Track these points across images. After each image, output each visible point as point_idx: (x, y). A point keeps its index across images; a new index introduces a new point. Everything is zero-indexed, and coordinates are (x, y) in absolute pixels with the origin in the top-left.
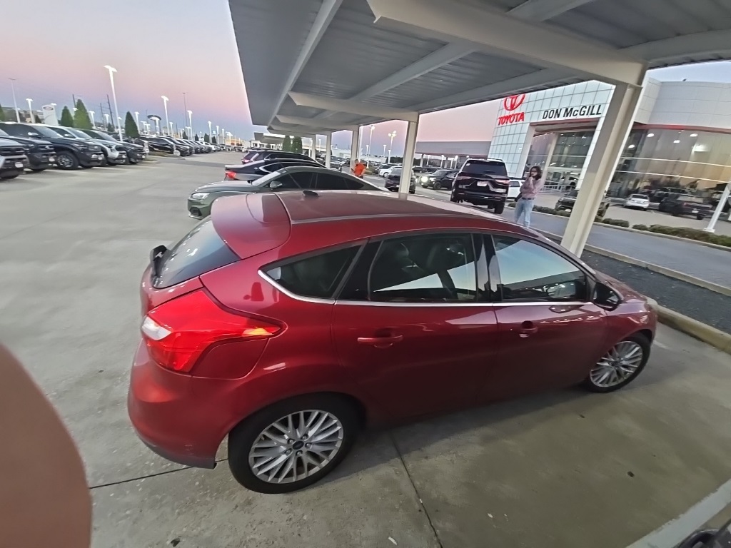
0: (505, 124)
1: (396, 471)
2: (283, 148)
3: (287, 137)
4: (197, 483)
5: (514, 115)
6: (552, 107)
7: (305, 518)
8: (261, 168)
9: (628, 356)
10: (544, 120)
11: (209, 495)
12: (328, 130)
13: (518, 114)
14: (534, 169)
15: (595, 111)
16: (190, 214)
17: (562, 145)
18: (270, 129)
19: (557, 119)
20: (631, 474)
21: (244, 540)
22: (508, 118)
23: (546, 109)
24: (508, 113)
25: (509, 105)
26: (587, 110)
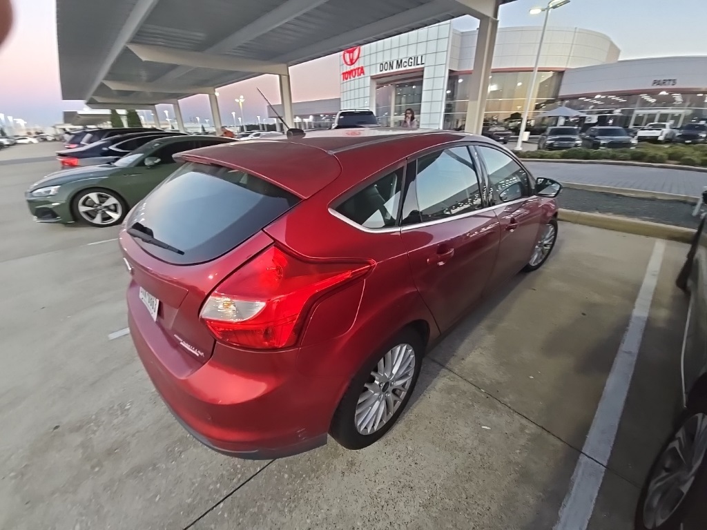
0: (349, 80)
1: (449, 378)
2: (112, 124)
3: (114, 112)
4: (286, 476)
5: (355, 70)
6: (385, 61)
7: (410, 448)
8: (112, 148)
9: (547, 236)
10: (381, 73)
11: (307, 479)
12: (173, 97)
13: (359, 68)
14: (409, 112)
15: (419, 62)
16: (35, 218)
17: (399, 95)
18: (91, 103)
19: (392, 71)
20: (584, 314)
21: (373, 495)
22: (350, 73)
23: (381, 61)
24: (349, 68)
25: (348, 60)
26: (413, 61)
